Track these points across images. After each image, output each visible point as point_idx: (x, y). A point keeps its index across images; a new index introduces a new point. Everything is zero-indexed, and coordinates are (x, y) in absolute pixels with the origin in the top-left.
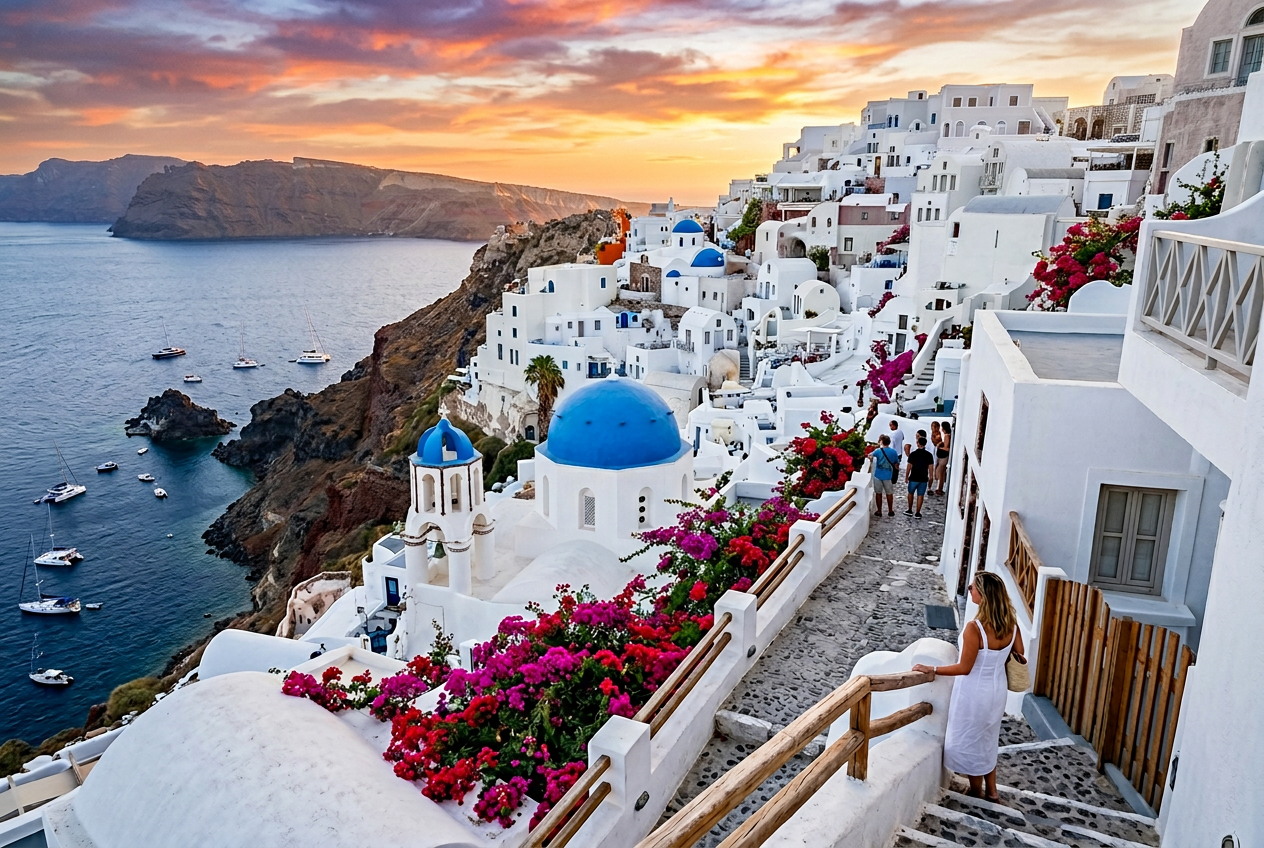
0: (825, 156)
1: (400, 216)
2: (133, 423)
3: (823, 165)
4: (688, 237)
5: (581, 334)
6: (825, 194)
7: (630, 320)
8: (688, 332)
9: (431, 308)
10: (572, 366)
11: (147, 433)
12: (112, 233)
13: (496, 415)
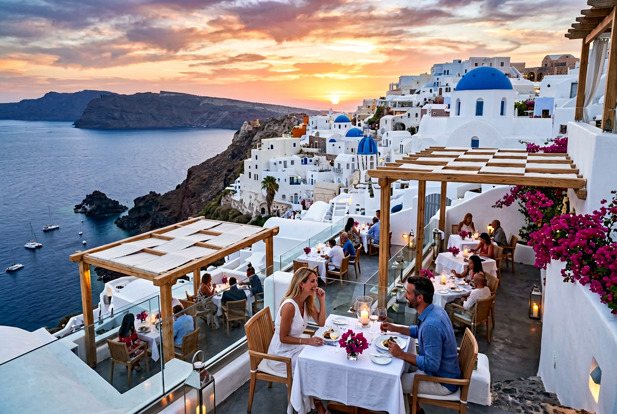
0: (413, 88)
1: (209, 118)
2: (78, 207)
3: (412, 92)
4: (343, 124)
5: (285, 167)
6: (414, 104)
7: (308, 161)
8: (339, 165)
9: (214, 158)
10: (282, 180)
11: (85, 212)
12: (74, 126)
13: (247, 205)
